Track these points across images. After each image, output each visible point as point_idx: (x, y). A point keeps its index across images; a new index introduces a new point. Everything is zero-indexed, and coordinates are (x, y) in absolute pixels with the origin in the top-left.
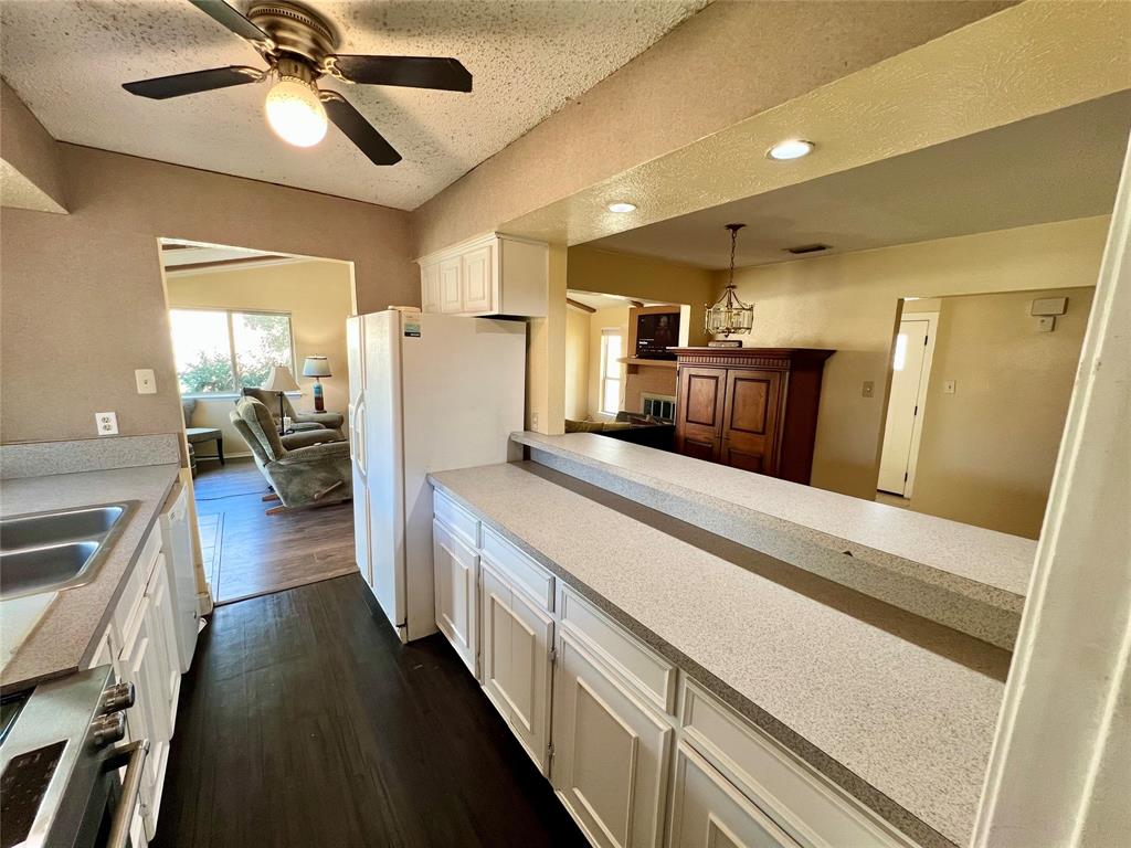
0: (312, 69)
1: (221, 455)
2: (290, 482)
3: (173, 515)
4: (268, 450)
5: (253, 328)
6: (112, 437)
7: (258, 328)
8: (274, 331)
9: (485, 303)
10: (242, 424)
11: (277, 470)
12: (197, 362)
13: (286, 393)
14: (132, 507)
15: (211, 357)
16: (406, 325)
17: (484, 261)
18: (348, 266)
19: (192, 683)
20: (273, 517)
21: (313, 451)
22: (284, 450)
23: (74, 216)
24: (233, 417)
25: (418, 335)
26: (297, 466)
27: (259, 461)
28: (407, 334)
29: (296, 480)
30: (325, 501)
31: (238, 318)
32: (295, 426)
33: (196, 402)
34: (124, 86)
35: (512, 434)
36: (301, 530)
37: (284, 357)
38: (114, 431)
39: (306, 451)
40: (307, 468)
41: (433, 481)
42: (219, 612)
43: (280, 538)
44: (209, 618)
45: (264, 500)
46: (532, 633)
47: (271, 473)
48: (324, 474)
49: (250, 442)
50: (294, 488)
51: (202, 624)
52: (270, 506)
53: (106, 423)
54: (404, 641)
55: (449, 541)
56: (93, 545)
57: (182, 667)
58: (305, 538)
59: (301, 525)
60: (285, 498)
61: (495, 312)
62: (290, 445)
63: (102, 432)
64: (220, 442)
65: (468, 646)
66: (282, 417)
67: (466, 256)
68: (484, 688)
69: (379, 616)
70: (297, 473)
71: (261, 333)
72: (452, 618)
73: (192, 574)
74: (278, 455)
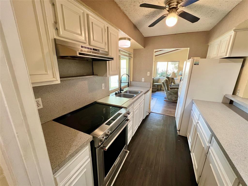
0: (176, 9)
1: (161, 89)
2: (169, 96)
3: (146, 95)
4: (167, 89)
5: (172, 65)
6: (143, 82)
7: (173, 65)
8: (176, 65)
9: (224, 54)
10: (163, 83)
11: (167, 93)
12: (161, 71)
13: (174, 78)
14: (141, 92)
15: (164, 70)
16: (195, 62)
17: (227, 40)
18: (188, 49)
19: (144, 121)
20: (165, 101)
21: (175, 91)
22: (169, 89)
23: (145, 48)
24: (163, 82)
25: (198, 64)
26: (171, 93)
27: (165, 91)
28: (195, 64)
29: (170, 96)
30: (175, 101)
31: (170, 63)
32: (174, 85)
33: (159, 78)
34: (149, 26)
35: (226, 95)
36: (169, 105)
37: (176, 71)
38: (144, 81)
39: (173, 90)
40: (173, 94)
41: (193, 101)
42: (151, 113)
43: (165, 106)
44: (149, 113)
45: (165, 98)
46: (203, 146)
47: (166, 93)
48: (176, 96)
49: (164, 87)
50: (169, 97)
51: (148, 114)
52: (165, 99)
53: (143, 80)
54: (178, 134)
55: (193, 117)
56: (135, 95)
57: (143, 118)
58: (168, 107)
59: (169, 104)
60: (168, 98)
61: (227, 56)
62: (171, 89)
63: (142, 81)
64: (161, 86)
65: (191, 142)
66: (172, 83)
67: (222, 40)
68: (191, 154)
69: (176, 127)
70: (171, 94)
71: (173, 66)
72: (190, 134)
73: (149, 106)
74: (168, 90)
